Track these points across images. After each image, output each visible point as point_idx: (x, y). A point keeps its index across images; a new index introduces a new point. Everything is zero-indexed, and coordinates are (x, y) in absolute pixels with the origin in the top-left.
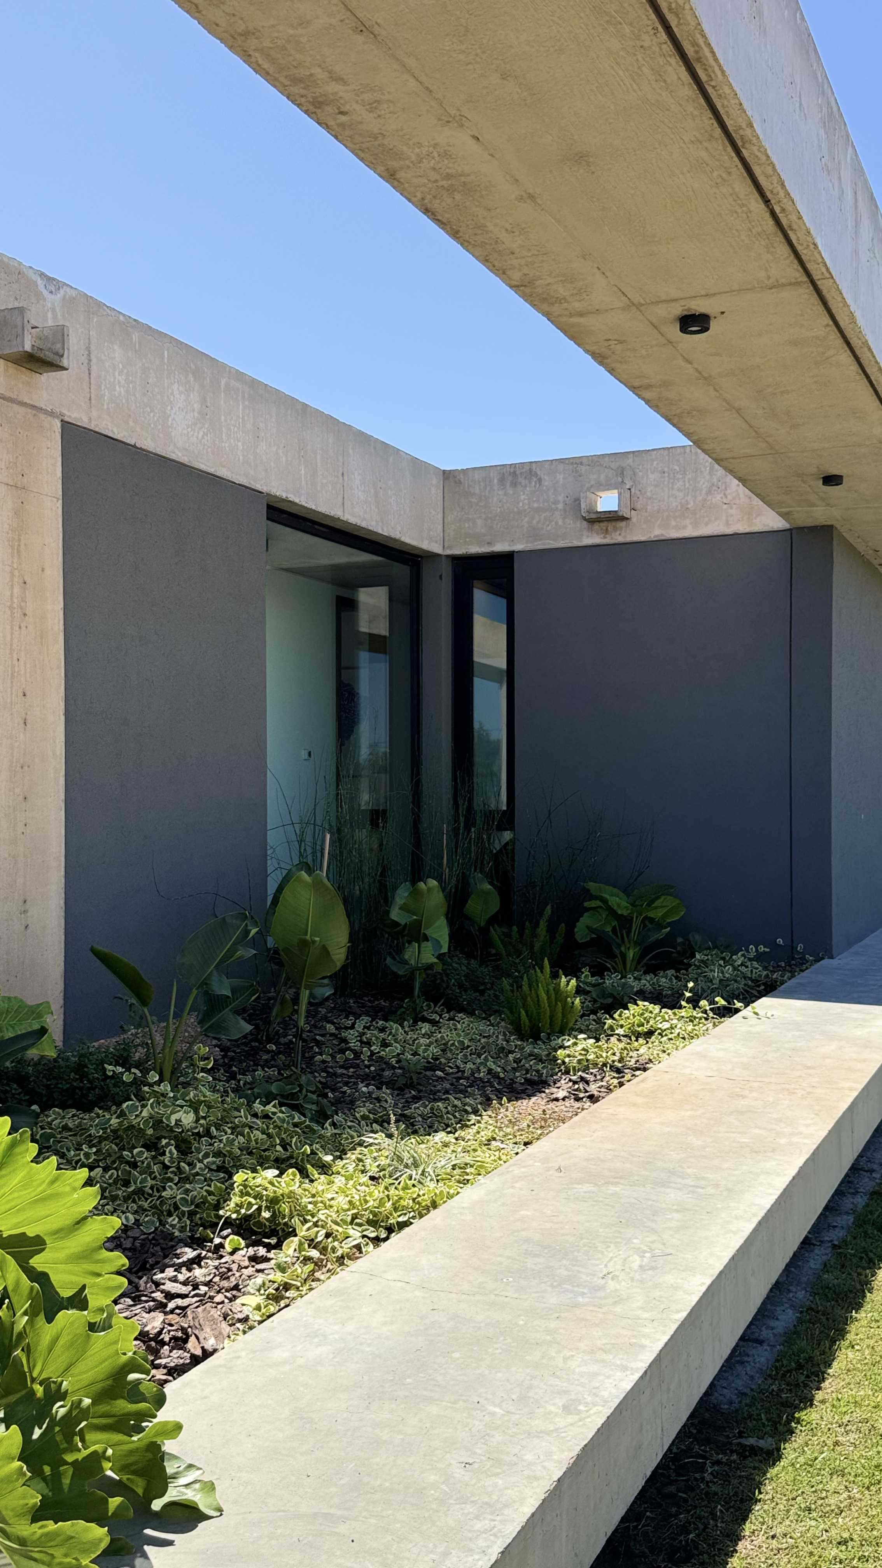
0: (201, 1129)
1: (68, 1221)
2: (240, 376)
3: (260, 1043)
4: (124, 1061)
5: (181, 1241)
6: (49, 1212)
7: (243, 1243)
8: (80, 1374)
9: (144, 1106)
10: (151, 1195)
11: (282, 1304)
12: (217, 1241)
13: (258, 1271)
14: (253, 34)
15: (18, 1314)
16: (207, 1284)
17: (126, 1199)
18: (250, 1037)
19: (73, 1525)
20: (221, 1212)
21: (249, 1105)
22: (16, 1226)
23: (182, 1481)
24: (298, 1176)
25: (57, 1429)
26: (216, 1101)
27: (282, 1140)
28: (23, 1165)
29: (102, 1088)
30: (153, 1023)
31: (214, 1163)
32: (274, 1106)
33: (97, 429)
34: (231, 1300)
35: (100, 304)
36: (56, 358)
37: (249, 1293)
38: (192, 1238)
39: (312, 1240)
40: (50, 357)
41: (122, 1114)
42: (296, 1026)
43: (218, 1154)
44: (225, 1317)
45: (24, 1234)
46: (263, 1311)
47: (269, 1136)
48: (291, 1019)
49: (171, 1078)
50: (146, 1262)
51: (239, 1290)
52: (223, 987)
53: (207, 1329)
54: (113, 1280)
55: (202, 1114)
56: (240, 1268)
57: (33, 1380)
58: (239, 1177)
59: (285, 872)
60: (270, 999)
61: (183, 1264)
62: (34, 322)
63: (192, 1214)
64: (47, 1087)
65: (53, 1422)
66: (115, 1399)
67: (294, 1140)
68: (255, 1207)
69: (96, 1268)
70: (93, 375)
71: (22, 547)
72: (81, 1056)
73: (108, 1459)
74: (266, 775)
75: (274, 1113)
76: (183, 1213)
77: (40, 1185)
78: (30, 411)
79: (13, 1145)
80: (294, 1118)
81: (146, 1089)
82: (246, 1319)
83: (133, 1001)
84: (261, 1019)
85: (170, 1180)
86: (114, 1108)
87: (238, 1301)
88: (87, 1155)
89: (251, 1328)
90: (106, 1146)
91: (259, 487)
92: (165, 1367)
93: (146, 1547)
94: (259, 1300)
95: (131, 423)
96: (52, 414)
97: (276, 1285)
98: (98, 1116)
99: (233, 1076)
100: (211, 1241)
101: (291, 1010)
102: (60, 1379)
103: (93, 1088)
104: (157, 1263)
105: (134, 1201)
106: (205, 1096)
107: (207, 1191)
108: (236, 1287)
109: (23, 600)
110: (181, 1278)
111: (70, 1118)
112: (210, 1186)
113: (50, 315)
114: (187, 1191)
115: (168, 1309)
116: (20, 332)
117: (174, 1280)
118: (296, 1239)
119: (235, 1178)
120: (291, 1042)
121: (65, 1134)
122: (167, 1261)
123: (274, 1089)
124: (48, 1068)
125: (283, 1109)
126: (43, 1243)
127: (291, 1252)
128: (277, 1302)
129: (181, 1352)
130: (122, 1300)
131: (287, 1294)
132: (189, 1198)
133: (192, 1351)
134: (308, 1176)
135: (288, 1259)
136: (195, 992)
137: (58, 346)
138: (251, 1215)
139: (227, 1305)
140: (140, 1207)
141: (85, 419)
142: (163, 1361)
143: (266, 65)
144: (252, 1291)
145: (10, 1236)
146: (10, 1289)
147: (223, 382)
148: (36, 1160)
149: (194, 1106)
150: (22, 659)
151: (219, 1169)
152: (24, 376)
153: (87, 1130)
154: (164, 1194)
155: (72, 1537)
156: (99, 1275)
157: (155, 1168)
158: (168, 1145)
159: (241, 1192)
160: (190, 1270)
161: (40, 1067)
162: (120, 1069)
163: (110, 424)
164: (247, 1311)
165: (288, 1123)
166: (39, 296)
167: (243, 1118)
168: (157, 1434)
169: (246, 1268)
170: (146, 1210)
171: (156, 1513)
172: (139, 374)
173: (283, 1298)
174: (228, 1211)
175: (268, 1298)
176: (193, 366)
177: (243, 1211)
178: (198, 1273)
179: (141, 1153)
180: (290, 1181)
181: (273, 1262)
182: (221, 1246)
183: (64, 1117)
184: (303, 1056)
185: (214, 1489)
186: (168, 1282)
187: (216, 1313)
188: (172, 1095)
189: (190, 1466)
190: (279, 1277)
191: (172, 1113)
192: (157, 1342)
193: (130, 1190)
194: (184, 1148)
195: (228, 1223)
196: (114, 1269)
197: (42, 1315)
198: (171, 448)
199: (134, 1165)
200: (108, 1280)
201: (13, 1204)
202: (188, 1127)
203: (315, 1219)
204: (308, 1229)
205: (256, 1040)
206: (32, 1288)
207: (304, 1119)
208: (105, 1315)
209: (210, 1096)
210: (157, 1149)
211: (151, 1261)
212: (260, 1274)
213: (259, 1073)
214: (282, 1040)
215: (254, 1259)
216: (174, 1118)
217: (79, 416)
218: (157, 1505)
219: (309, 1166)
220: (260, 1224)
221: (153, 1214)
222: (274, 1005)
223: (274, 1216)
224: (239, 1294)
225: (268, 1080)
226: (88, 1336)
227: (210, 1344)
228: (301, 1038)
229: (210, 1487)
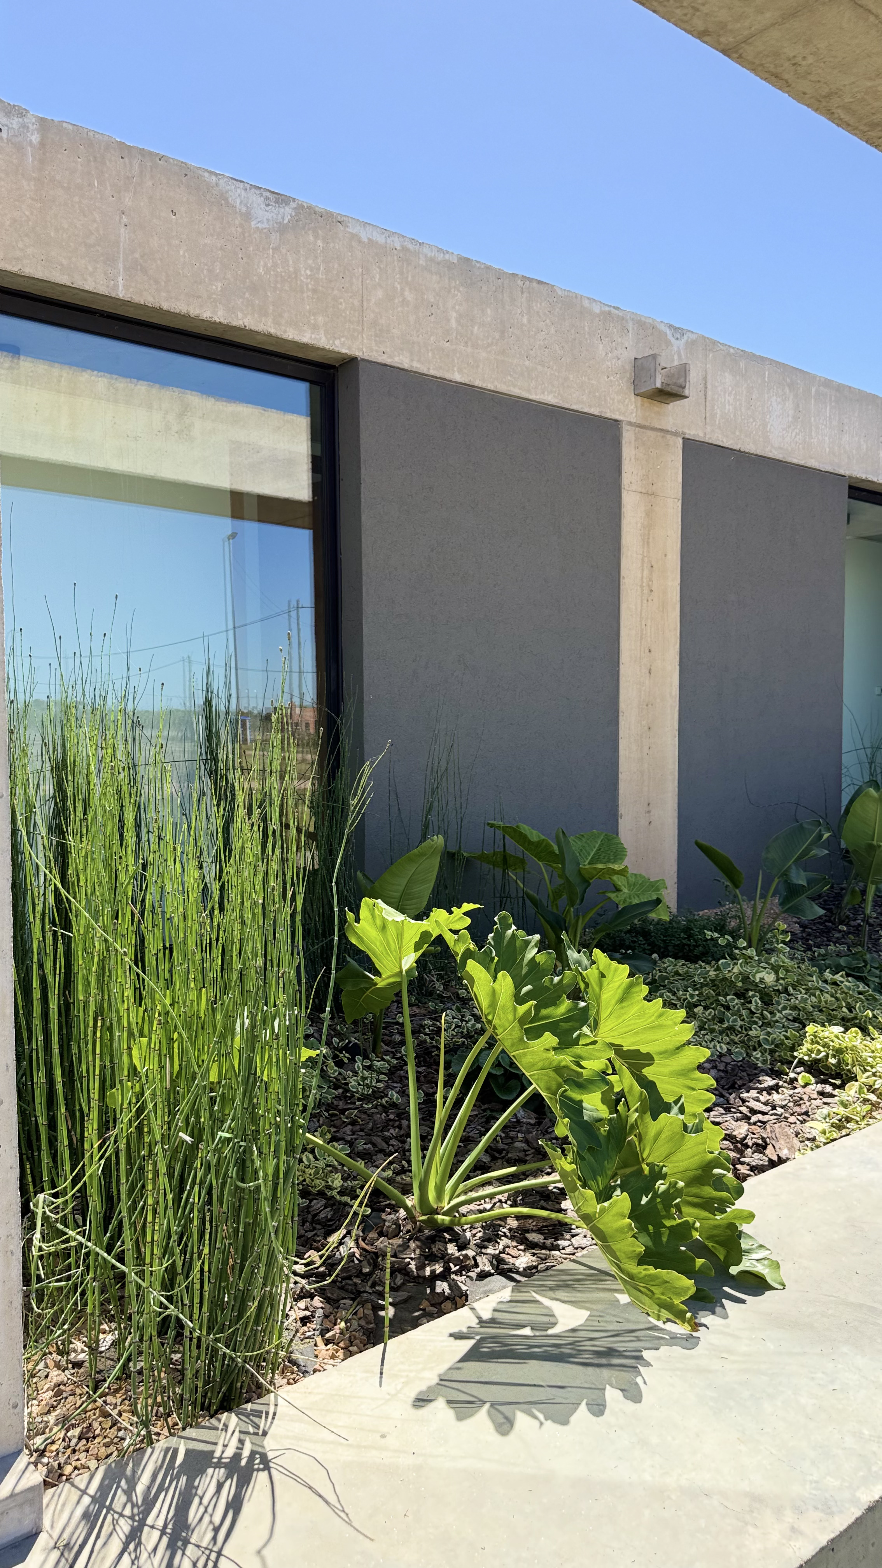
0: (781, 988)
1: (670, 1047)
2: (827, 383)
3: (834, 924)
4: (721, 929)
5: (762, 1071)
6: (656, 1037)
7: (813, 1080)
8: (678, 1162)
9: (736, 964)
10: (740, 1033)
11: (844, 1132)
12: (792, 1075)
13: (825, 1103)
14: (836, 93)
15: (632, 1110)
16: (783, 1107)
17: (721, 1033)
18: (825, 918)
19: (668, 1273)
20: (795, 1054)
21: (821, 972)
22: (633, 1044)
23: (755, 1256)
24: (860, 1034)
25: (658, 1200)
26: (793, 967)
27: (848, 1004)
28: (638, 1001)
29: (704, 947)
30: (743, 900)
31: (791, 1014)
32: (842, 976)
33: (710, 441)
34: (802, 1123)
35: (714, 343)
36: (680, 389)
37: (817, 1120)
38: (771, 1070)
39: (871, 1086)
40: (674, 389)
41: (718, 969)
42: (864, 913)
43: (794, 1008)
44: (797, 1134)
45: (638, 1050)
46: (828, 1135)
47: (837, 999)
48: (860, 907)
49: (758, 944)
50: (735, 1083)
51: (809, 1116)
52: (800, 878)
53: (782, 1142)
54: (704, 1094)
55: (781, 976)
56: (810, 1099)
57: (643, 1160)
58: (811, 1029)
59: (857, 787)
60: (842, 889)
61: (764, 1089)
62: (663, 364)
63: (772, 1052)
64: (664, 941)
65: (656, 1195)
66: (704, 1185)
67: (858, 1005)
68: (823, 1054)
69: (692, 1084)
70: (709, 398)
71: (651, 540)
72: (689, 921)
73: (696, 1229)
74: (842, 708)
75: (842, 982)
76: (765, 1050)
77: (650, 1017)
78: (659, 434)
79: (631, 986)
80: (859, 987)
81: (737, 951)
82: (813, 1140)
83: (728, 883)
84: (834, 905)
85: (756, 1023)
86: (713, 962)
87: (807, 1124)
88: (692, 996)
89: (818, 1147)
90: (706, 991)
91: (842, 472)
92: (748, 1165)
93: (724, 1300)
94: (825, 1126)
95: (737, 433)
96: (676, 434)
97: (839, 1117)
98: (701, 967)
99: (809, 948)
100: (787, 1074)
101: (860, 899)
102: (661, 1164)
103: (697, 946)
104: (744, 1085)
105: (727, 1035)
106: (784, 962)
107: (784, 1036)
108: (806, 1113)
109: (651, 580)
110: (762, 1099)
111: (681, 966)
112: (786, 1031)
113: (676, 357)
114: (768, 1034)
115: (751, 1121)
116: (653, 374)
117: (757, 1100)
118: (857, 1084)
119: (807, 1029)
120: (859, 925)
121: (677, 978)
122: (751, 1084)
123: (842, 961)
124: (666, 928)
125: (850, 979)
126: (652, 1059)
127: (852, 1093)
128: (839, 1130)
129: (761, 1155)
130: (716, 1109)
131: (848, 1125)
132: (770, 1039)
133: (770, 1156)
134: (869, 1035)
135: (850, 1098)
136: (776, 880)
137: (681, 380)
138: (819, 1060)
139: (799, 1126)
140: (732, 1040)
141: (701, 435)
142: (747, 1160)
143: (847, 118)
144: (819, 1119)
145: (628, 1050)
146: (626, 1090)
147: (813, 390)
148: (648, 999)
149: (775, 969)
150: (649, 624)
151: (795, 1020)
152: (657, 407)
153: (692, 977)
154: (750, 1033)
155: (667, 1282)
156: (694, 1089)
157: (744, 1012)
158: (754, 996)
159: (812, 1040)
160: (770, 1094)
161: (659, 927)
162: (716, 935)
163: (720, 436)
164: (814, 1133)
165: (854, 990)
166: (668, 343)
167: (815, 981)
168: (735, 1218)
169: (815, 1099)
170: (736, 1043)
171: (733, 1276)
172: (744, 393)
173: (845, 1127)
174: (801, 1053)
175: (832, 1126)
176: (788, 380)
177: (813, 1055)
178: (776, 1097)
179: (733, 1000)
180: (853, 1038)
181: (837, 1098)
182: (796, 1080)
183: (676, 965)
184: (870, 938)
185: (779, 1267)
186: (751, 1100)
187: (790, 1131)
188: (757, 958)
189: (761, 1246)
190: (842, 1111)
191: (757, 972)
192: (743, 1145)
193: (725, 1026)
194: (767, 1000)
195: (801, 1063)
196: (705, 1087)
197: (649, 1114)
198: (767, 449)
199: (727, 1008)
200: (701, 1094)
201: (630, 1028)
202: (770, 984)
203: (874, 1070)
204: (868, 1077)
205: (829, 921)
206: (642, 1092)
207: (867, 988)
208: (697, 1121)
209: (788, 962)
210: (745, 998)
211: (739, 1082)
212: (826, 1106)
213: (832, 947)
214: (853, 923)
215: (822, 1094)
216: (758, 976)
217: (696, 433)
218: (734, 1270)
219: (870, 1027)
220: (827, 1067)
221: (742, 1047)
222: (845, 894)
223: (839, 1062)
224: (808, 1119)
225: (839, 955)
226: (683, 1135)
227: (784, 1153)
228: (868, 923)
229: (776, 1266)
